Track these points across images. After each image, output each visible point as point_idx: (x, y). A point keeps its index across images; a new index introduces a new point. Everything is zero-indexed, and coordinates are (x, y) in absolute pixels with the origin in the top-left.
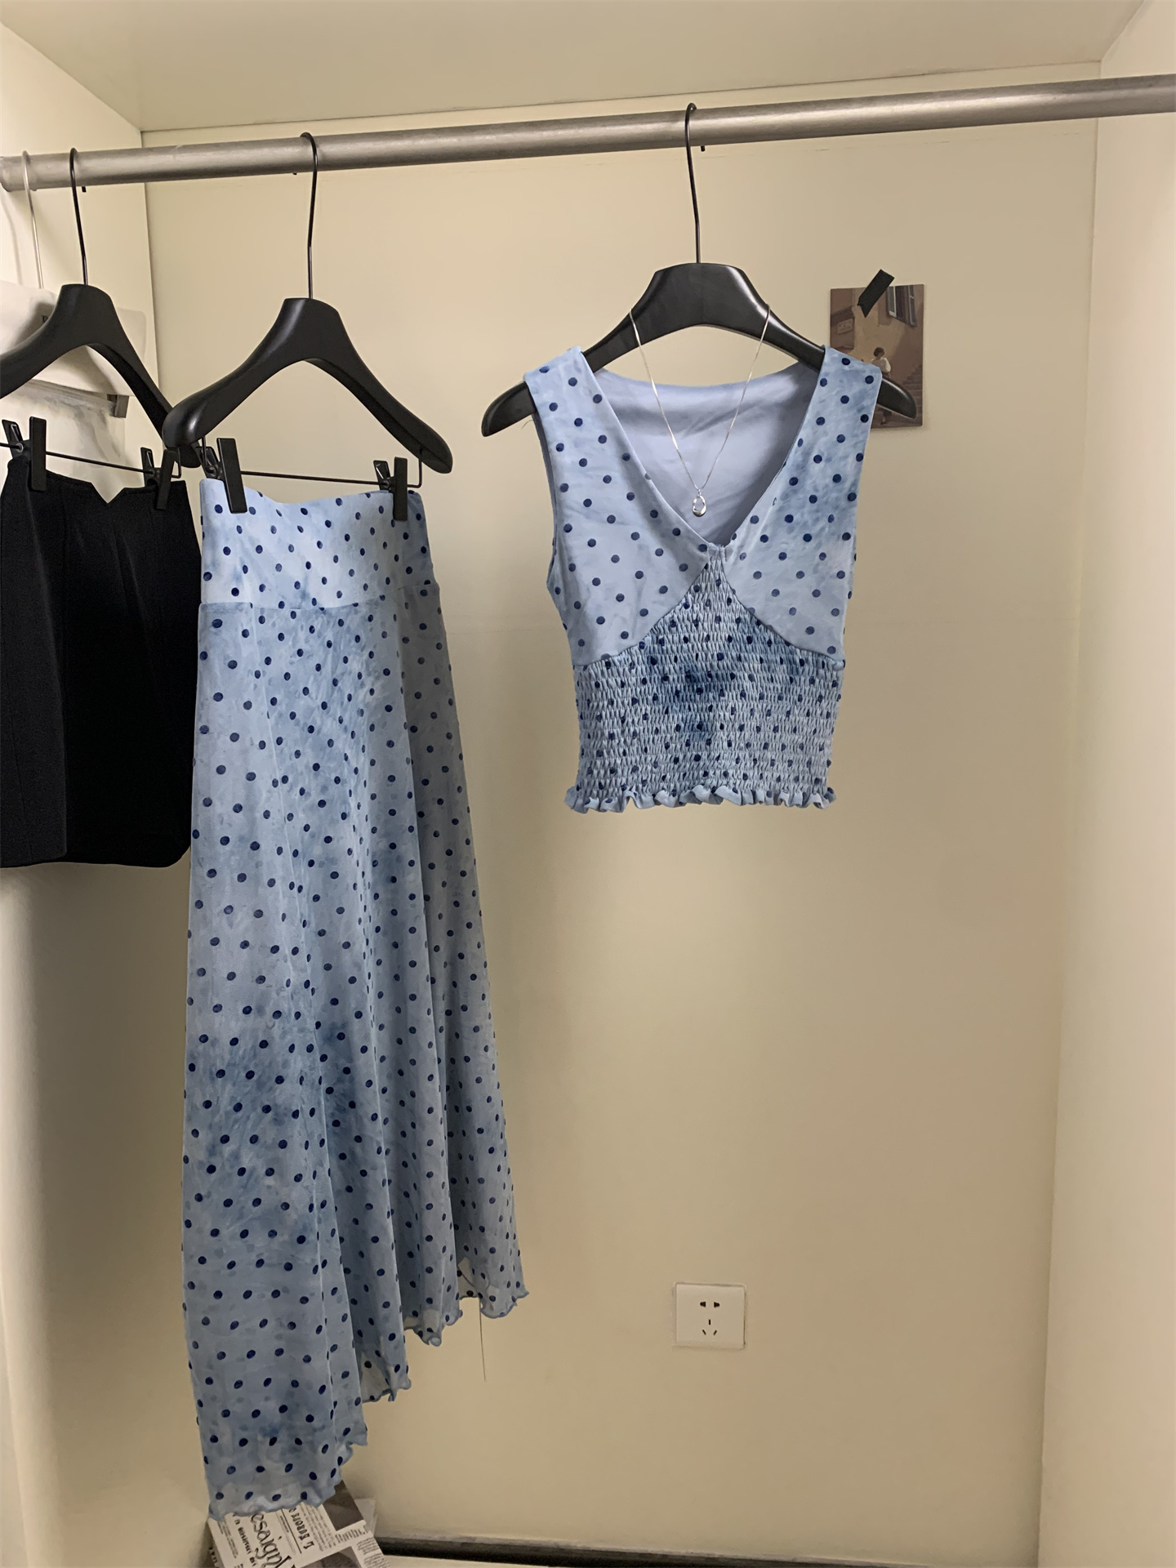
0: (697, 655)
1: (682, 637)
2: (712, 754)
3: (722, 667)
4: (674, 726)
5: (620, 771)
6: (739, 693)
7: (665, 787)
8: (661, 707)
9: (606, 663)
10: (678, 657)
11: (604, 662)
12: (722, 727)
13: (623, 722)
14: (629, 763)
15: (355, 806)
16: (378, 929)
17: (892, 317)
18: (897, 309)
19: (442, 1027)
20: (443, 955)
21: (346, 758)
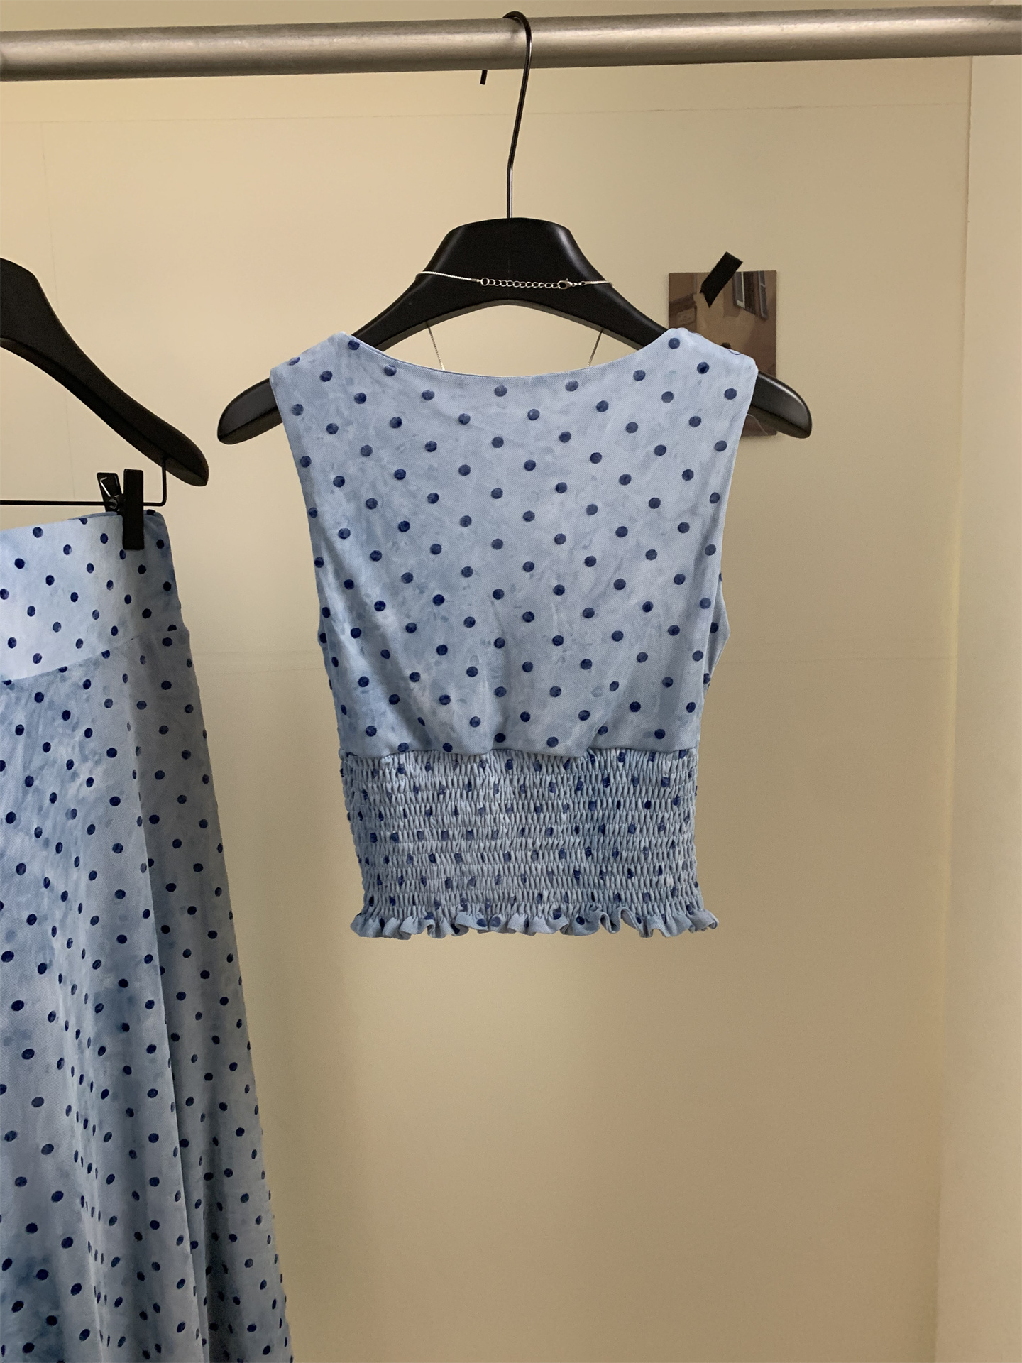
15: (62, 944)
16: (105, 1094)
17: (740, 307)
18: (745, 298)
19: (199, 1200)
20: (199, 1107)
21: (47, 883)
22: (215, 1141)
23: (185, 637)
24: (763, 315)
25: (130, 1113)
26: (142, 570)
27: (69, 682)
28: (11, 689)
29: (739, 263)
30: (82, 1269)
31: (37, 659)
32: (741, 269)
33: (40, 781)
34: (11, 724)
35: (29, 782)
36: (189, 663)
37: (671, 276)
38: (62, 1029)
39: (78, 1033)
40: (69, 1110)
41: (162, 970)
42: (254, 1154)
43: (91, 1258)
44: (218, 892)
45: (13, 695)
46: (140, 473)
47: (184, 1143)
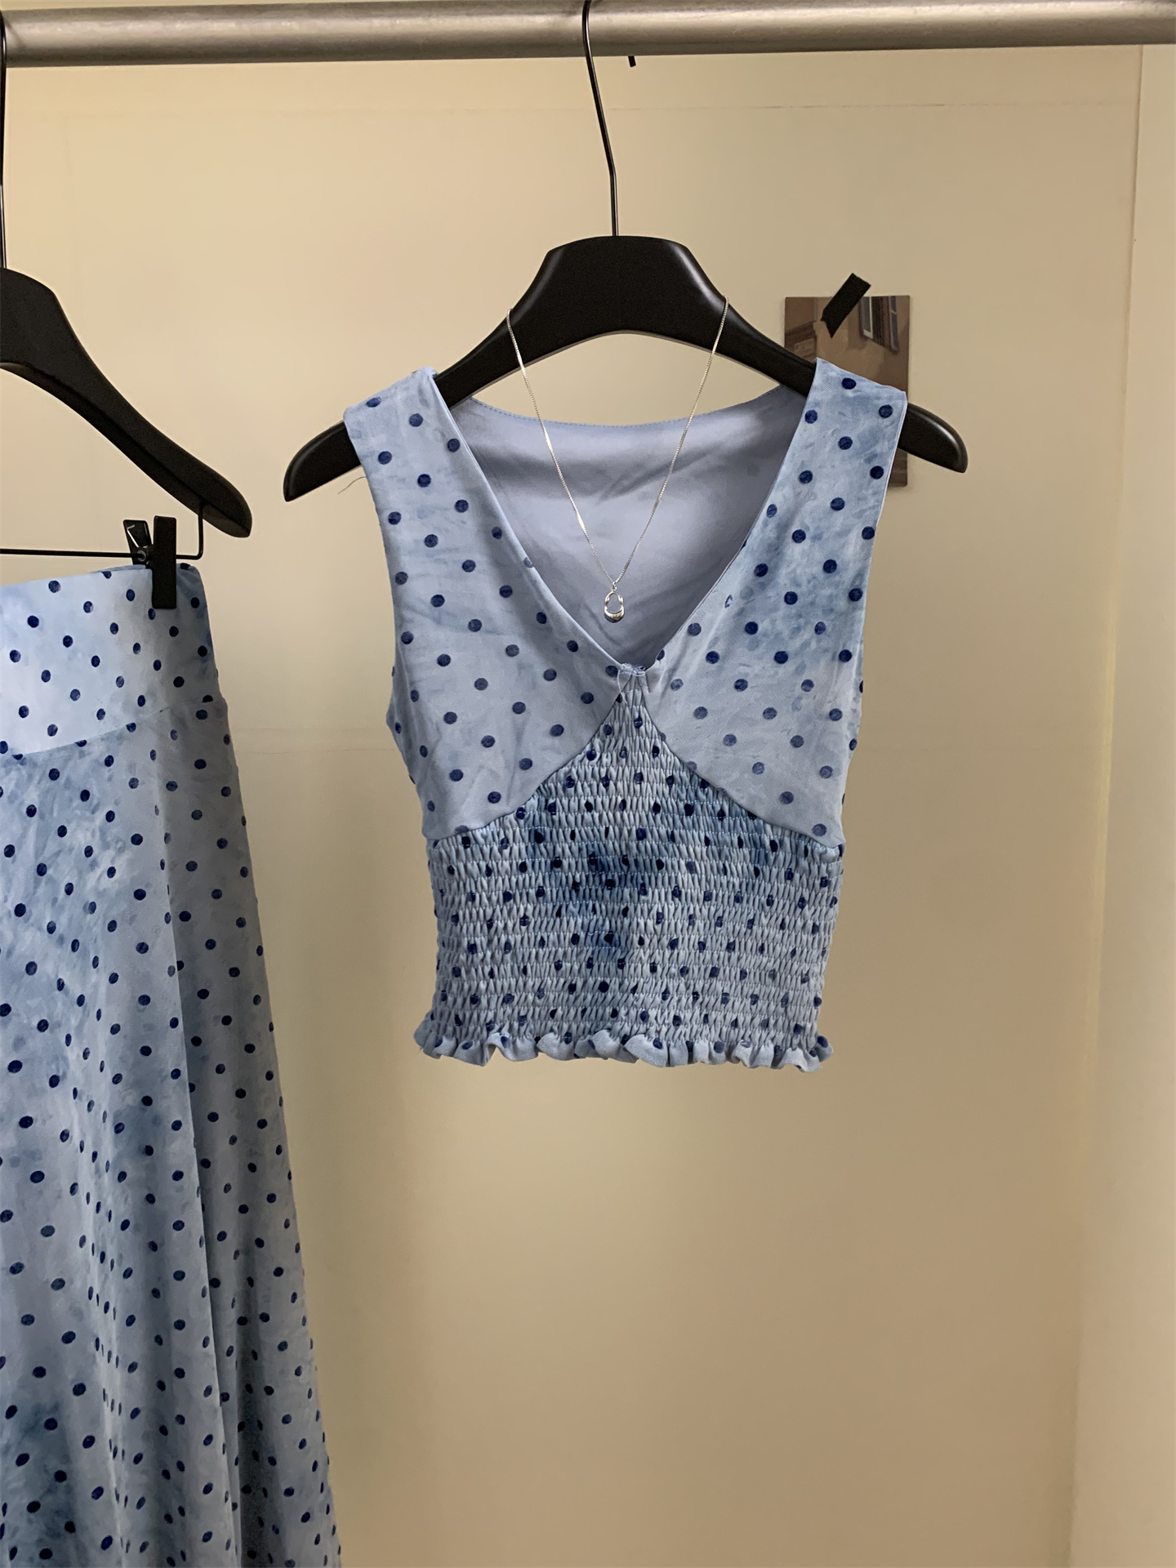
0: (607, 830)
1: (583, 802)
2: (626, 982)
3: (643, 849)
4: (569, 936)
5: (484, 1001)
6: (670, 891)
7: (556, 1028)
8: (550, 906)
9: (463, 839)
10: (577, 831)
11: (460, 838)
12: (641, 942)
13: (490, 927)
14: (499, 989)
15: (78, 1056)
16: (125, 1225)
17: (866, 338)
18: (874, 327)
19: (231, 1347)
20: (232, 1242)
21: (61, 985)
22: (251, 1282)
23: (222, 709)
24: (893, 347)
25: (153, 1246)
26: (174, 632)
27: (88, 759)
28: (22, 764)
29: (867, 286)
30: (96, 1420)
31: (52, 731)
32: (869, 294)
33: (54, 871)
34: (22, 804)
35: (41, 870)
36: (227, 740)
37: (789, 301)
38: (77, 1151)
39: (95, 1155)
40: (83, 1241)
41: (192, 1088)
42: (294, 1297)
43: (107, 1408)
44: (257, 1000)
45: (24, 771)
46: (172, 522)
47: (215, 1283)
